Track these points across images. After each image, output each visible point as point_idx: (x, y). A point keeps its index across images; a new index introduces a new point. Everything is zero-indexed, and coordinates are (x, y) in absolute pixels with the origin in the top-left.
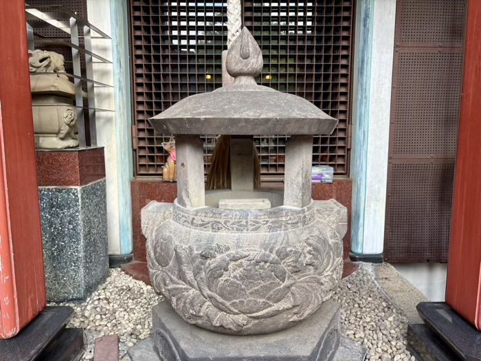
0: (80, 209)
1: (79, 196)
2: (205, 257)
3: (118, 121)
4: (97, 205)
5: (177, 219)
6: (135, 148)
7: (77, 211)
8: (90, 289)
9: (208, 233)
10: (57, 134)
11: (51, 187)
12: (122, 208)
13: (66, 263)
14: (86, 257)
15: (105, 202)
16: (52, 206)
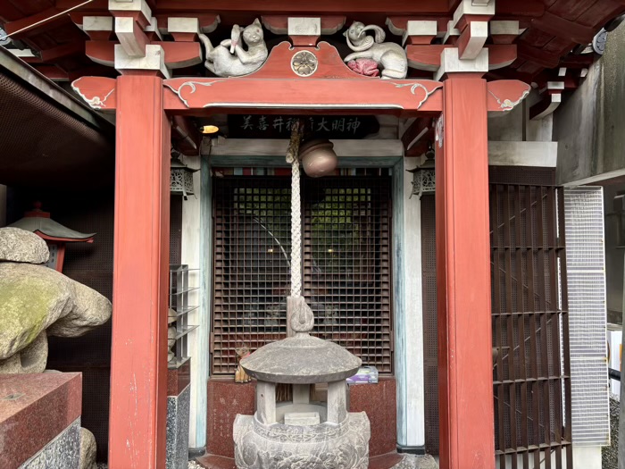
0: (176, 414)
1: (176, 403)
2: (277, 460)
3: (201, 331)
4: (185, 408)
5: (257, 431)
6: (211, 351)
7: (173, 416)
9: (278, 443)
12: (199, 406)
14: (177, 453)
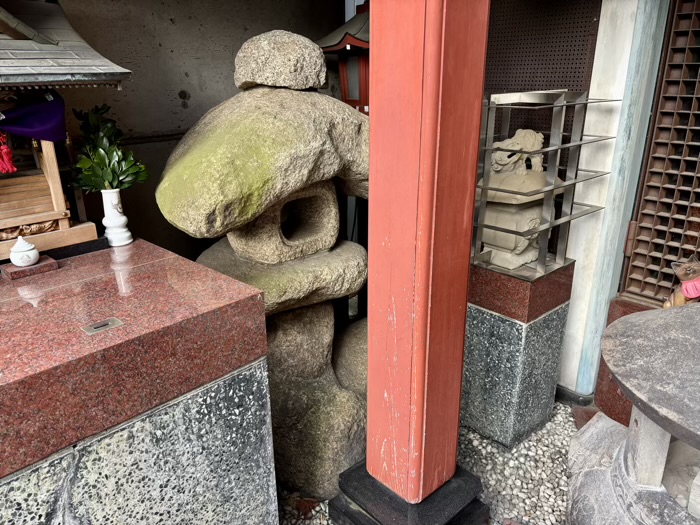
0: (522, 350)
1: (524, 334)
3: (609, 217)
4: (547, 340)
6: (628, 254)
7: (518, 351)
8: (519, 438)
10: (513, 250)
11: (494, 313)
12: (589, 336)
13: (497, 401)
14: (520, 403)
15: (562, 333)
16: (492, 335)
